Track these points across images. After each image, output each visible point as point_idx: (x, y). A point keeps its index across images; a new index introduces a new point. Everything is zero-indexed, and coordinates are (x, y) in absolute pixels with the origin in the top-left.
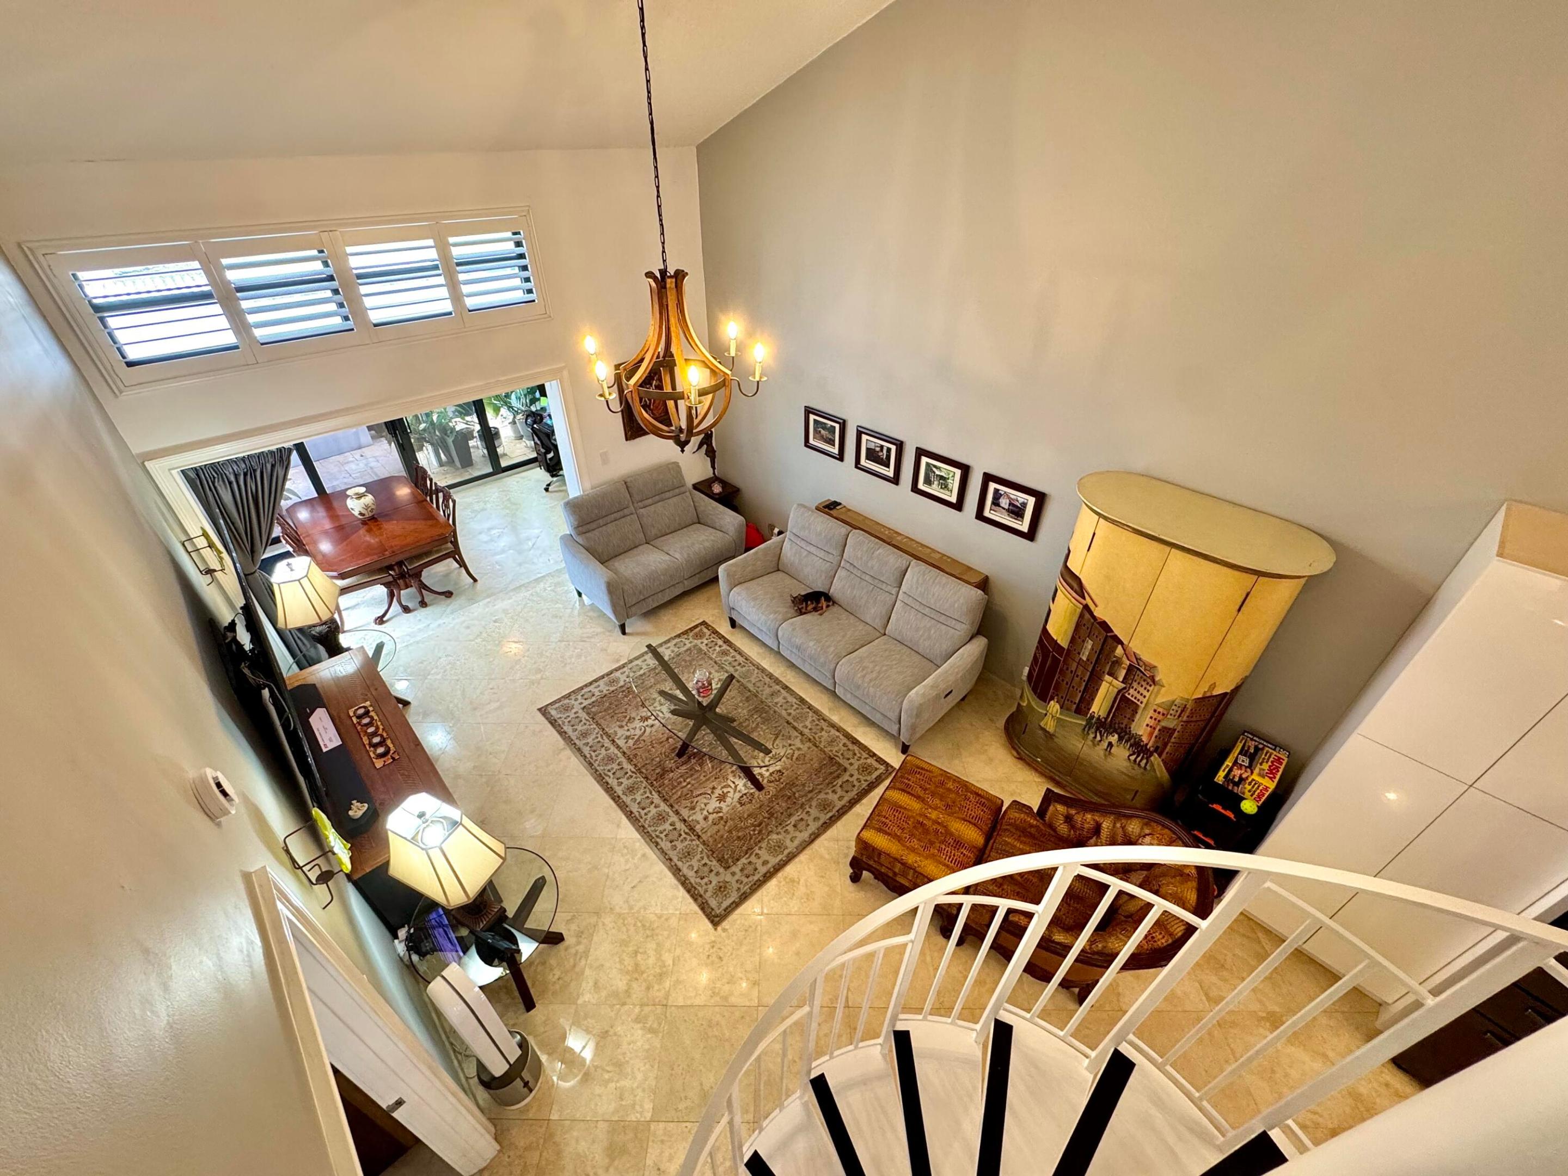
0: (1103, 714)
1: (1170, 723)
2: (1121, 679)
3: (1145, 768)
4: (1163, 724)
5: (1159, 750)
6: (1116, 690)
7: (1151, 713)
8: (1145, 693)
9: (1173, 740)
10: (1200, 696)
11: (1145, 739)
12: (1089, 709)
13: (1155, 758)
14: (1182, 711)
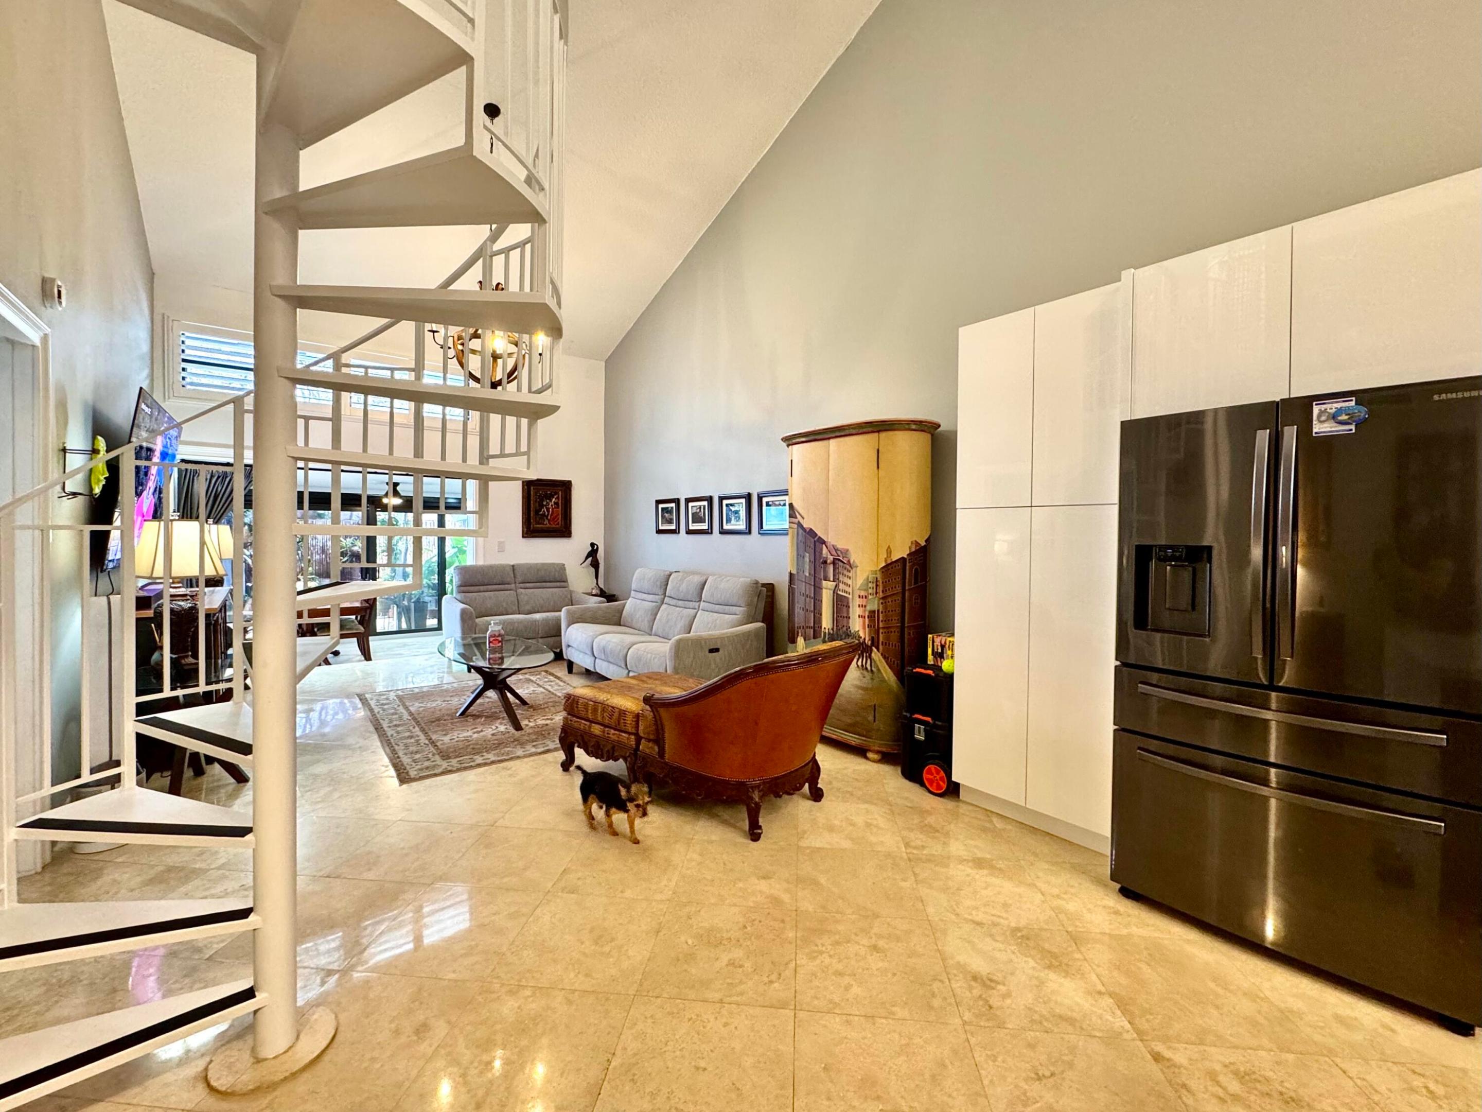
0: (830, 626)
1: (874, 605)
2: (832, 579)
3: (872, 670)
4: (868, 608)
5: (875, 642)
6: (832, 592)
7: (858, 601)
8: (850, 582)
9: (881, 625)
10: (883, 564)
11: (862, 634)
12: (821, 627)
13: (876, 655)
14: (877, 586)
